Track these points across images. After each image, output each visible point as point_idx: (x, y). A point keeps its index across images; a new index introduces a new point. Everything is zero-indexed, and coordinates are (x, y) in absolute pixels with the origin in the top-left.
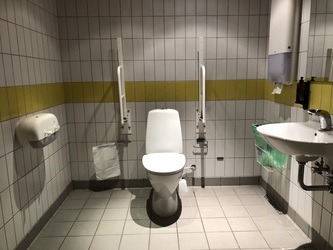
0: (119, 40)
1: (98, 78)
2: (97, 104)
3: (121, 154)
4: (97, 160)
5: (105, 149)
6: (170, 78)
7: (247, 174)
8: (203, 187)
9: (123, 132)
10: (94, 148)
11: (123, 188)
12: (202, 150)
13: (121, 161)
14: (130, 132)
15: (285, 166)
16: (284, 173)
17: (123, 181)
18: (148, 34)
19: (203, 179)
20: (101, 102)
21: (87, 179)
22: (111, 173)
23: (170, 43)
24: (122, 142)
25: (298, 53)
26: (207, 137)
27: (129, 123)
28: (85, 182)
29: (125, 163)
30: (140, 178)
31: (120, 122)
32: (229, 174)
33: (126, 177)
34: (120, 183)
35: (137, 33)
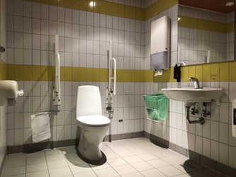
0: (57, 36)
1: (37, 63)
2: (34, 82)
3: (51, 120)
4: (34, 125)
5: (40, 117)
6: (90, 66)
7: (137, 130)
8: (110, 141)
9: (54, 103)
10: (32, 116)
11: (52, 148)
12: (110, 115)
13: (51, 126)
14: (59, 103)
15: (165, 119)
16: (164, 123)
17: (52, 142)
18: (76, 35)
19: (110, 136)
20: (38, 80)
21: (21, 143)
22: (44, 136)
23: (90, 43)
24: (53, 111)
25: (170, 52)
26: (113, 106)
27: (59, 97)
28: (19, 146)
29: (54, 128)
30: (66, 139)
31: (52, 96)
32: (126, 131)
33: (54, 140)
34: (49, 145)
35: (68, 34)
